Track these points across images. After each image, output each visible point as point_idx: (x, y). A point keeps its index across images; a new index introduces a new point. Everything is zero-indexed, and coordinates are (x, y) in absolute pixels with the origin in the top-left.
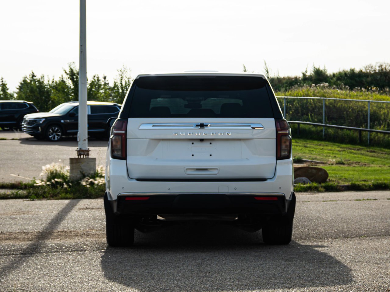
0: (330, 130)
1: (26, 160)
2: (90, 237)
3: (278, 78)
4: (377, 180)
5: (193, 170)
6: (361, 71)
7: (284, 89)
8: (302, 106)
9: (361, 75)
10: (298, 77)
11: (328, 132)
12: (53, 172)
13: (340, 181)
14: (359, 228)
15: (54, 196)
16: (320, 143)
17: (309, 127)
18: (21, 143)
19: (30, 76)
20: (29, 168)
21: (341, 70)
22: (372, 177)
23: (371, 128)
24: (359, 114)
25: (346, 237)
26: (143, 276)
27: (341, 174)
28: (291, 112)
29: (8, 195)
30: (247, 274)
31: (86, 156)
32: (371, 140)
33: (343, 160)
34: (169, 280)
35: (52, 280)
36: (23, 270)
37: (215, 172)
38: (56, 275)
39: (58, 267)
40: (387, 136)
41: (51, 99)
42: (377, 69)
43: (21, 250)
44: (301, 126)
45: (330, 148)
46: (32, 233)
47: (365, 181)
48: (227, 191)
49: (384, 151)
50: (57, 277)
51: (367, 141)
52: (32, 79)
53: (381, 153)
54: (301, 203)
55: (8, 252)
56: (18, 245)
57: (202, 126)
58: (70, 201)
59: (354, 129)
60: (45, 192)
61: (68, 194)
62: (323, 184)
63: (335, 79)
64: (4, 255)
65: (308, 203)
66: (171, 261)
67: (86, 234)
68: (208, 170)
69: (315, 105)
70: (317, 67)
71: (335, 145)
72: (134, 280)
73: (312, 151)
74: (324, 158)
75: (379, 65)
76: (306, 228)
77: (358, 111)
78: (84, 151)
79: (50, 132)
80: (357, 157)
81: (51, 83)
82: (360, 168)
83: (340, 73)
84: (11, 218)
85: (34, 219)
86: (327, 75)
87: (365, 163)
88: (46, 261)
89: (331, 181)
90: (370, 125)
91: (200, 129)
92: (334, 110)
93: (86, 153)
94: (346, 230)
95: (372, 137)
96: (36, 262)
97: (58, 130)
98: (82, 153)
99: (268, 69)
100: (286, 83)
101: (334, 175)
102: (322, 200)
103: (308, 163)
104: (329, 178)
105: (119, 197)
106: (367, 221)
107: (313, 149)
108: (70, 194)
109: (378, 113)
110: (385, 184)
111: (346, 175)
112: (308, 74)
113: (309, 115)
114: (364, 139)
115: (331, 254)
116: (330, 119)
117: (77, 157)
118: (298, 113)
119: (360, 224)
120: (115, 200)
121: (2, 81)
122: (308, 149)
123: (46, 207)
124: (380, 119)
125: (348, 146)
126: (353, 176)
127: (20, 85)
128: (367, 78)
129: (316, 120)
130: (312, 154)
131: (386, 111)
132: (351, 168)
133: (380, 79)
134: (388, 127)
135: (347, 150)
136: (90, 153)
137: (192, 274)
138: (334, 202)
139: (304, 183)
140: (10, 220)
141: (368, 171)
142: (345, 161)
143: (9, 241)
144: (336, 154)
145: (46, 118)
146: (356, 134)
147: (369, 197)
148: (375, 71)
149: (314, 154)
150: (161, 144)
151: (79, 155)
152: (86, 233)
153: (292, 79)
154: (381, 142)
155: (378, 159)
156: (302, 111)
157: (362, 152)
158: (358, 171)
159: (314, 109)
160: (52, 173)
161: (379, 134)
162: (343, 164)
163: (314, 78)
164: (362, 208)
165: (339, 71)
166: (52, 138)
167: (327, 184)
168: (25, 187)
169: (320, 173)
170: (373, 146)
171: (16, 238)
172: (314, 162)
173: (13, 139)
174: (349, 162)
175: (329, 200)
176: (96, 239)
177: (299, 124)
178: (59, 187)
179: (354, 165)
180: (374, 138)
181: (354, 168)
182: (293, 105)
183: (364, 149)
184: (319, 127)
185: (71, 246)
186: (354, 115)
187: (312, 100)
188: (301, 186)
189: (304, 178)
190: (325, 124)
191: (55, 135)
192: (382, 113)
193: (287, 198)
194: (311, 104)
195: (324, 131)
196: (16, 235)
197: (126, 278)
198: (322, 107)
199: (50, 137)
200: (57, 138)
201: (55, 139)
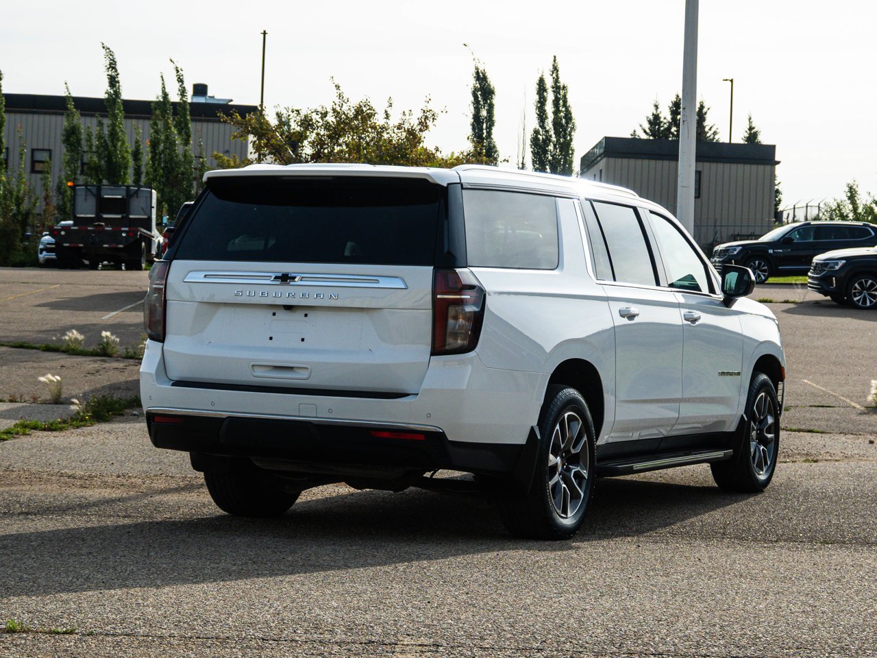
5: (266, 369)
37: (303, 374)
48: (315, 415)
79: (856, 288)
91: (283, 284)
97: (872, 285)
145: (849, 259)
150: (222, 313)
166: (859, 301)
173: (786, 302)
191: (867, 296)
199: (856, 299)
200: (871, 302)
201: (866, 304)
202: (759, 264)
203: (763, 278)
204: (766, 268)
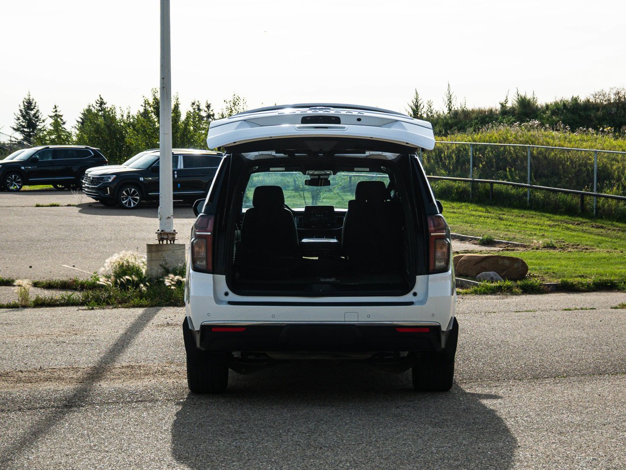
0: (539, 194)
1: (87, 240)
2: (166, 376)
3: (463, 111)
4: (601, 275)
6: (588, 100)
7: (472, 129)
8: (497, 157)
9: (588, 106)
10: (494, 110)
11: (535, 195)
12: (123, 264)
13: (546, 277)
14: (558, 362)
15: (124, 303)
16: (523, 212)
17: (507, 189)
18: (80, 211)
19: (97, 103)
20: (90, 253)
21: (558, 100)
22: (594, 270)
23: (598, 190)
24: (581, 169)
25: (536, 378)
26: (227, 454)
27: (548, 265)
28: (481, 166)
29: (57, 300)
30: (372, 452)
31: (170, 241)
32: (598, 208)
33: (554, 241)
34: (261, 462)
35: (100, 457)
36: (63, 438)
38: (107, 449)
39: (113, 432)
40: (621, 203)
41: (126, 143)
42: (613, 98)
43: (66, 400)
44: (495, 186)
45: (536, 221)
46: (84, 369)
47: (582, 276)
48: (357, 320)
49: (617, 227)
50: (107, 452)
51: (593, 211)
52: (100, 108)
53: (613, 229)
54: (483, 314)
55: (47, 403)
56: (62, 390)
58: (145, 310)
59: (574, 193)
60: (109, 297)
61: (144, 299)
62: (519, 283)
63: (549, 113)
64: (41, 408)
65: (492, 315)
66: (272, 424)
67: (161, 372)
69: (517, 155)
70: (523, 94)
71: (544, 216)
72: (213, 461)
73: (510, 225)
74: (527, 237)
75: (614, 91)
76: (481, 361)
77: (580, 165)
78: (167, 234)
79: (123, 195)
80: (576, 236)
81: (125, 118)
82: (577, 255)
83: (556, 104)
84: (57, 342)
85: (90, 344)
86: (537, 107)
87: (587, 245)
88: (98, 420)
89: (531, 276)
90: (597, 186)
92: (545, 162)
93: (171, 237)
94: (537, 365)
95: (600, 204)
96: (83, 422)
97: (134, 192)
98: (166, 237)
99: (452, 97)
100: (477, 118)
101: (537, 267)
102: (515, 309)
103: (502, 246)
104: (529, 272)
105: (204, 328)
106: (573, 348)
107: (511, 223)
108: (146, 299)
109: (608, 169)
110: (611, 282)
111: (556, 267)
112: (509, 105)
113: (508, 169)
114: (588, 207)
115: (502, 413)
116: (538, 176)
117: (157, 242)
118: (492, 167)
119: (560, 353)
120: (198, 331)
121: (56, 111)
122: (505, 222)
123: (110, 322)
124: (613, 178)
125: (565, 218)
126: (565, 268)
127: (81, 116)
128: (596, 112)
129: (517, 178)
130: (509, 231)
131: (620, 165)
132: (565, 254)
133: (616, 113)
134: (623, 190)
135: (561, 225)
136: (177, 236)
137: (296, 450)
138: (530, 314)
139: (492, 280)
140: (55, 345)
141: (590, 259)
142: (556, 243)
143: (50, 383)
144: (545, 231)
145: (118, 174)
146: (577, 200)
147: (584, 305)
148: (609, 100)
149: (513, 232)
151: (161, 239)
152: (161, 370)
153: (485, 112)
154: (613, 212)
155: (607, 239)
156: (497, 163)
157: (584, 228)
158: (574, 259)
159: (515, 161)
160: (122, 266)
161: (610, 200)
162: (554, 247)
163: (517, 112)
164: (569, 324)
165: (555, 101)
166: (126, 203)
167: (526, 282)
168: (82, 287)
169: (516, 265)
170: (601, 218)
171: (60, 379)
172: (511, 243)
173: (69, 205)
174: (564, 244)
175: (525, 309)
176: (174, 380)
177: (492, 183)
178: (131, 289)
179: (569, 250)
180: (603, 205)
181: (568, 255)
182: (483, 154)
183: (587, 222)
184: (521, 189)
185: (137, 392)
186: (573, 170)
187: (511, 148)
188: (486, 285)
189: (492, 273)
190: (530, 184)
191: (131, 199)
192: (615, 167)
193: (444, 328)
194: (510, 153)
195: (528, 195)
196: (61, 373)
197: (203, 456)
198: (526, 158)
199: (124, 202)
200: (134, 204)
201: (131, 205)
202: (15, 177)
203: (18, 187)
204: (20, 180)
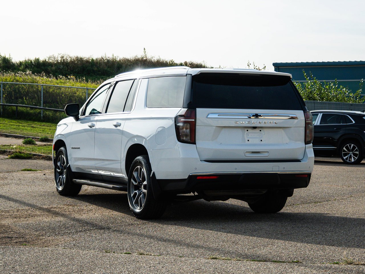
0: (48, 112)
5: (250, 153)
6: (46, 60)
9: (45, 64)
11: (46, 114)
21: (27, 59)
24: (71, 99)
28: (4, 96)
37: (266, 154)
42: (60, 59)
57: (257, 116)
63: (22, 67)
68: (261, 152)
75: (61, 56)
86: (12, 63)
91: (255, 118)
105: (191, 177)
113: (24, 98)
118: (12, 97)
120: (185, 179)
128: (51, 67)
148: (57, 61)
150: (224, 130)
156: (15, 95)
163: (2, 65)
177: (17, 106)
184: (37, 110)
190: (43, 107)
194: (23, 89)
195: (42, 114)
